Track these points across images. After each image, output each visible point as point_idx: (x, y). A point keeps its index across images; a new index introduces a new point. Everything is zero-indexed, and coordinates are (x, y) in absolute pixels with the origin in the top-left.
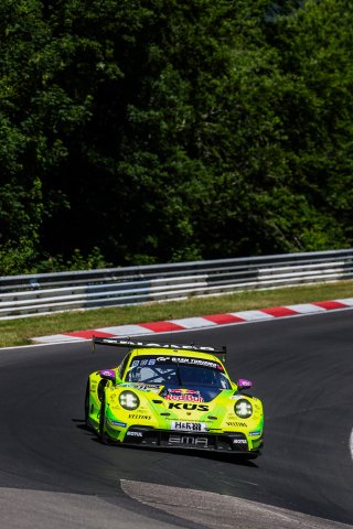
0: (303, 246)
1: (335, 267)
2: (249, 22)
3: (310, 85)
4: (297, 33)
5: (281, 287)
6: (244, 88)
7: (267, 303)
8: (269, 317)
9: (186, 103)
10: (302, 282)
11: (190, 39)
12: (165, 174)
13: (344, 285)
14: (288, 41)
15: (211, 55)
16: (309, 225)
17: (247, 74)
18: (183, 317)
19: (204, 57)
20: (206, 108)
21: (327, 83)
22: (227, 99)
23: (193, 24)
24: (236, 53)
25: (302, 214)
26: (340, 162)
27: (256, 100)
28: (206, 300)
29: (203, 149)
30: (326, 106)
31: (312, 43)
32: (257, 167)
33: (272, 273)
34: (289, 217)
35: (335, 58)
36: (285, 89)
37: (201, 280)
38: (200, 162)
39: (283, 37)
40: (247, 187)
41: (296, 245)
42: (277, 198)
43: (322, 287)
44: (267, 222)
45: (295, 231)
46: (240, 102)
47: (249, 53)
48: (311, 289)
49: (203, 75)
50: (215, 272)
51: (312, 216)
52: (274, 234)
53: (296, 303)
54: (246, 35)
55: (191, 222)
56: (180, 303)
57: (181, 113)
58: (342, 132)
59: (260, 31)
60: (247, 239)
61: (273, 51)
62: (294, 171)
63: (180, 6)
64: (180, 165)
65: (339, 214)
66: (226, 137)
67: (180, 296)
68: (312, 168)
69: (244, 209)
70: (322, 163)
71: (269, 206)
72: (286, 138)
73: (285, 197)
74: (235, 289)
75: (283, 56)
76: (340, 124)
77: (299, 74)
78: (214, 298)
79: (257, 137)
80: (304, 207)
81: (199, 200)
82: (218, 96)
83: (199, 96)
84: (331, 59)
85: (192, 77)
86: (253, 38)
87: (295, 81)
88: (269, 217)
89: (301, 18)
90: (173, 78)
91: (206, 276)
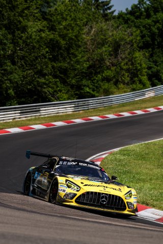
0: (58, 99)
1: (70, 107)
2: (35, 11)
3: (60, 36)
4: (54, 15)
5: (49, 115)
6: (34, 37)
7: (43, 122)
8: (45, 127)
9: (10, 43)
10: (58, 113)
11: (12, 18)
12: (3, 72)
13: (74, 114)
14: (51, 18)
15: (20, 24)
16: (60, 91)
17: (35, 32)
18: (10, 128)
19: (17, 25)
20: (19, 45)
21: (67, 34)
22: (27, 42)
23: (13, 12)
24: (30, 24)
25: (58, 87)
26: (72, 66)
27: (38, 41)
28: (19, 121)
29: (18, 61)
30: (66, 44)
31: (60, 19)
32: (39, 68)
33: (46, 110)
34: (52, 88)
35: (70, 25)
36: (50, 37)
37: (17, 113)
38: (17, 67)
39: (49, 17)
40: (35, 76)
41: (56, 99)
42: (47, 80)
43: (66, 115)
44: (44, 90)
45: (55, 93)
46: (32, 43)
47: (36, 23)
48: (61, 116)
49: (17, 32)
50: (23, 110)
51: (62, 87)
52: (47, 95)
53: (55, 121)
54: (34, 16)
55: (13, 90)
56: (9, 122)
57: (9, 47)
58: (73, 54)
59: (40, 14)
60: (35, 97)
61: (45, 23)
62: (54, 70)
63: (7, 5)
64: (9, 68)
65: (72, 86)
66: (27, 57)
67: (9, 119)
68: (61, 68)
69: (34, 85)
70: (65, 66)
71: (45, 84)
72: (51, 56)
73: (51, 80)
74: (31, 116)
75: (49, 24)
76: (72, 51)
77: (56, 31)
78: (23, 120)
79: (39, 56)
80: (59, 84)
81: (16, 82)
82: (23, 40)
83: (15, 41)
84: (68, 25)
85: (13, 33)
86: (37, 17)
87: (54, 34)
88: (44, 88)
89: (56, 9)
90: (5, 33)
91: (20, 112)
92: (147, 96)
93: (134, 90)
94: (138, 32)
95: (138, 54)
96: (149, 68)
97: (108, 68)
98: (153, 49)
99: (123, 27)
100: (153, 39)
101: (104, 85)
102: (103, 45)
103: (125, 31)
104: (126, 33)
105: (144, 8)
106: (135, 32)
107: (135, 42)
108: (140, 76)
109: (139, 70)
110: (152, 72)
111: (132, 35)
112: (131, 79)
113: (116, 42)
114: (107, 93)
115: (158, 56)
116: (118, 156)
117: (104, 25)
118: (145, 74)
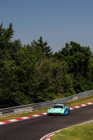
0: (24, 104)
1: (31, 108)
2: (8, 55)
3: (23, 68)
4: (19, 57)
5: (19, 114)
6: (8, 69)
7: (16, 117)
8: (17, 120)
10: (24, 112)
13: (33, 112)
16: (25, 99)
17: (9, 66)
21: (26, 67)
22: (4, 72)
24: (5, 62)
25: (23, 97)
26: (31, 84)
27: (11, 72)
28: (2, 118)
30: (27, 72)
31: (22, 58)
32: (12, 87)
33: (17, 111)
34: (20, 98)
35: (28, 62)
36: (17, 69)
39: (16, 58)
40: (10, 92)
41: (22, 104)
43: (29, 113)
45: (22, 101)
46: (7, 73)
47: (9, 62)
48: (26, 113)
50: (4, 111)
51: (25, 97)
52: (17, 102)
53: (23, 117)
54: (7, 58)
58: (31, 78)
59: (11, 57)
60: (11, 104)
61: (14, 61)
62: (21, 87)
65: (31, 96)
66: (4, 81)
68: (25, 86)
69: (10, 97)
70: (27, 85)
71: (16, 95)
72: (19, 80)
73: (19, 93)
74: (9, 115)
75: (16, 62)
76: (30, 76)
77: (20, 65)
78: (4, 117)
79: (12, 80)
80: (24, 95)
82: (2, 72)
86: (9, 58)
87: (19, 67)
88: (16, 98)
89: (20, 53)
91: (2, 112)
92: (74, 99)
93: (66, 96)
94: (67, 63)
95: (67, 76)
96: (74, 83)
97: (51, 85)
98: (76, 72)
99: (58, 61)
100: (75, 67)
101: (49, 94)
102: (47, 72)
103: (59, 63)
104: (60, 64)
105: (69, 50)
106: (65, 63)
107: (65, 69)
108: (69, 88)
109: (68, 85)
110: (76, 85)
111: (63, 65)
112: (65, 90)
113: (55, 70)
114: (51, 98)
115: (79, 76)
116: (60, 135)
117: (47, 60)
118: (72, 87)
